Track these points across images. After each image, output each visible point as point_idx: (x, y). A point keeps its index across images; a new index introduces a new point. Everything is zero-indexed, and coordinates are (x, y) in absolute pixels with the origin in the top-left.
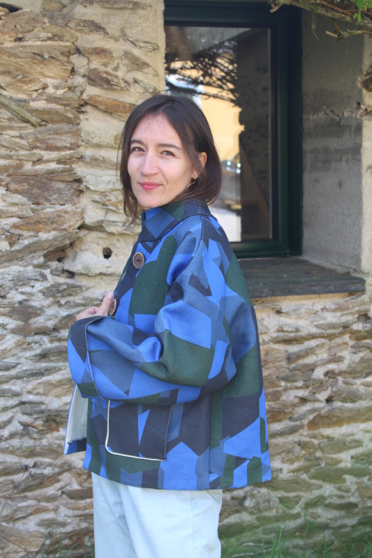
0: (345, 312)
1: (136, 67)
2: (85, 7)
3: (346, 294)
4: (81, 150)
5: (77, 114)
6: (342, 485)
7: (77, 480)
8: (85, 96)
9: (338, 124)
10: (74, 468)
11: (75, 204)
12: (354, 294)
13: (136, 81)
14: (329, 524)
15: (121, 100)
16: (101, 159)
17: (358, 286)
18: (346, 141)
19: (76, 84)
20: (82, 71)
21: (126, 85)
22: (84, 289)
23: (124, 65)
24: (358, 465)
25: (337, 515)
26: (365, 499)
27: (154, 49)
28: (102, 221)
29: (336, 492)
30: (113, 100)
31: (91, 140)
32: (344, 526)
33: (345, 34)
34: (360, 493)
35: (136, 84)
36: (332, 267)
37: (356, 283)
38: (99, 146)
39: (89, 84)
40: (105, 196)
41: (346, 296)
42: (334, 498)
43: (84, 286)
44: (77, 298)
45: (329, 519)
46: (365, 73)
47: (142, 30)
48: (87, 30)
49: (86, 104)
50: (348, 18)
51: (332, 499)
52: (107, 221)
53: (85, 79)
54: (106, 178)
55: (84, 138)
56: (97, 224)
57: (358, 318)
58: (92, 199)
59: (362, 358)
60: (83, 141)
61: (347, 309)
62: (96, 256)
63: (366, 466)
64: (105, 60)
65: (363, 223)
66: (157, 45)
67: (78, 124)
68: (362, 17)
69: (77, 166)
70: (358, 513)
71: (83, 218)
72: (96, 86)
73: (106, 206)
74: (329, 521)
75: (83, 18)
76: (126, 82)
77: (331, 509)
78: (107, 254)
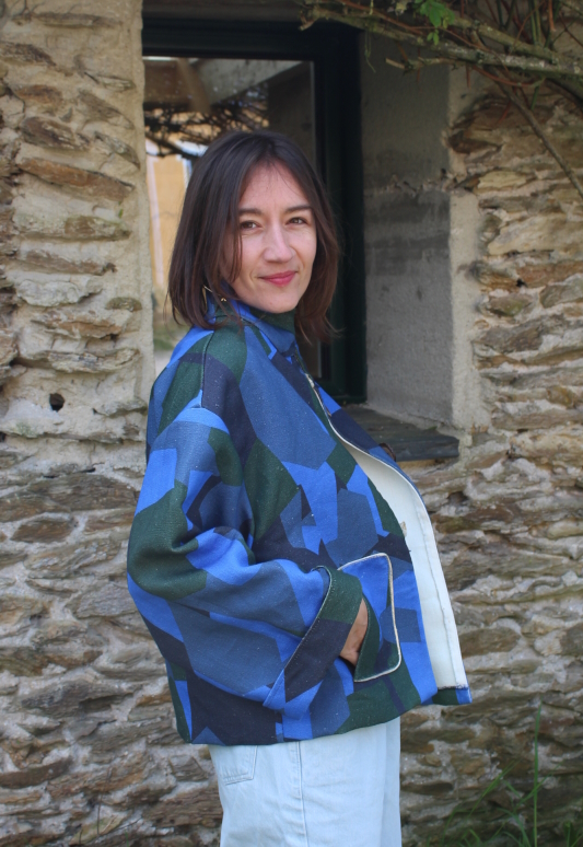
0: (429, 490)
1: (98, 115)
2: (19, 24)
3: (430, 461)
4: (14, 241)
5: (7, 187)
6: (428, 756)
7: (13, 758)
8: (19, 160)
9: (414, 202)
10: (7, 738)
11: (5, 326)
12: (443, 462)
13: (98, 137)
14: (409, 816)
15: (76, 165)
16: (45, 256)
17: (448, 450)
18: (427, 228)
19: (5, 141)
20: (14, 121)
21: (83, 142)
22: (20, 458)
23: (79, 111)
24: (452, 725)
25: (421, 801)
26: (464, 777)
27: (126, 88)
28: (48, 352)
29: (418, 767)
30: (63, 165)
31: (29, 227)
32: (432, 819)
33: (416, 64)
34: (456, 767)
35: (99, 142)
36: (411, 420)
37: (444, 445)
38: (40, 236)
39: (26, 141)
40: (52, 313)
41: (430, 465)
42: (416, 776)
43: (20, 454)
44: (9, 472)
45: (409, 809)
46: (451, 125)
47: (108, 59)
48: (21, 58)
49: (20, 172)
50: (420, 40)
51: (413, 777)
52: (55, 352)
53: (20, 133)
54: (53, 286)
55: (17, 224)
56: (38, 357)
57: (449, 498)
58: (32, 318)
59: (455, 559)
60: (16, 228)
61: (432, 484)
62: (39, 406)
63: (465, 725)
64: (50, 105)
65: (454, 353)
66: (131, 82)
67: (9, 203)
68: (440, 40)
69: (8, 267)
70: (452, 799)
71: (17, 347)
72: (36, 144)
73: (54, 328)
74: (408, 812)
75: (16, 41)
76: (82, 137)
77: (412, 794)
78: (57, 403)
